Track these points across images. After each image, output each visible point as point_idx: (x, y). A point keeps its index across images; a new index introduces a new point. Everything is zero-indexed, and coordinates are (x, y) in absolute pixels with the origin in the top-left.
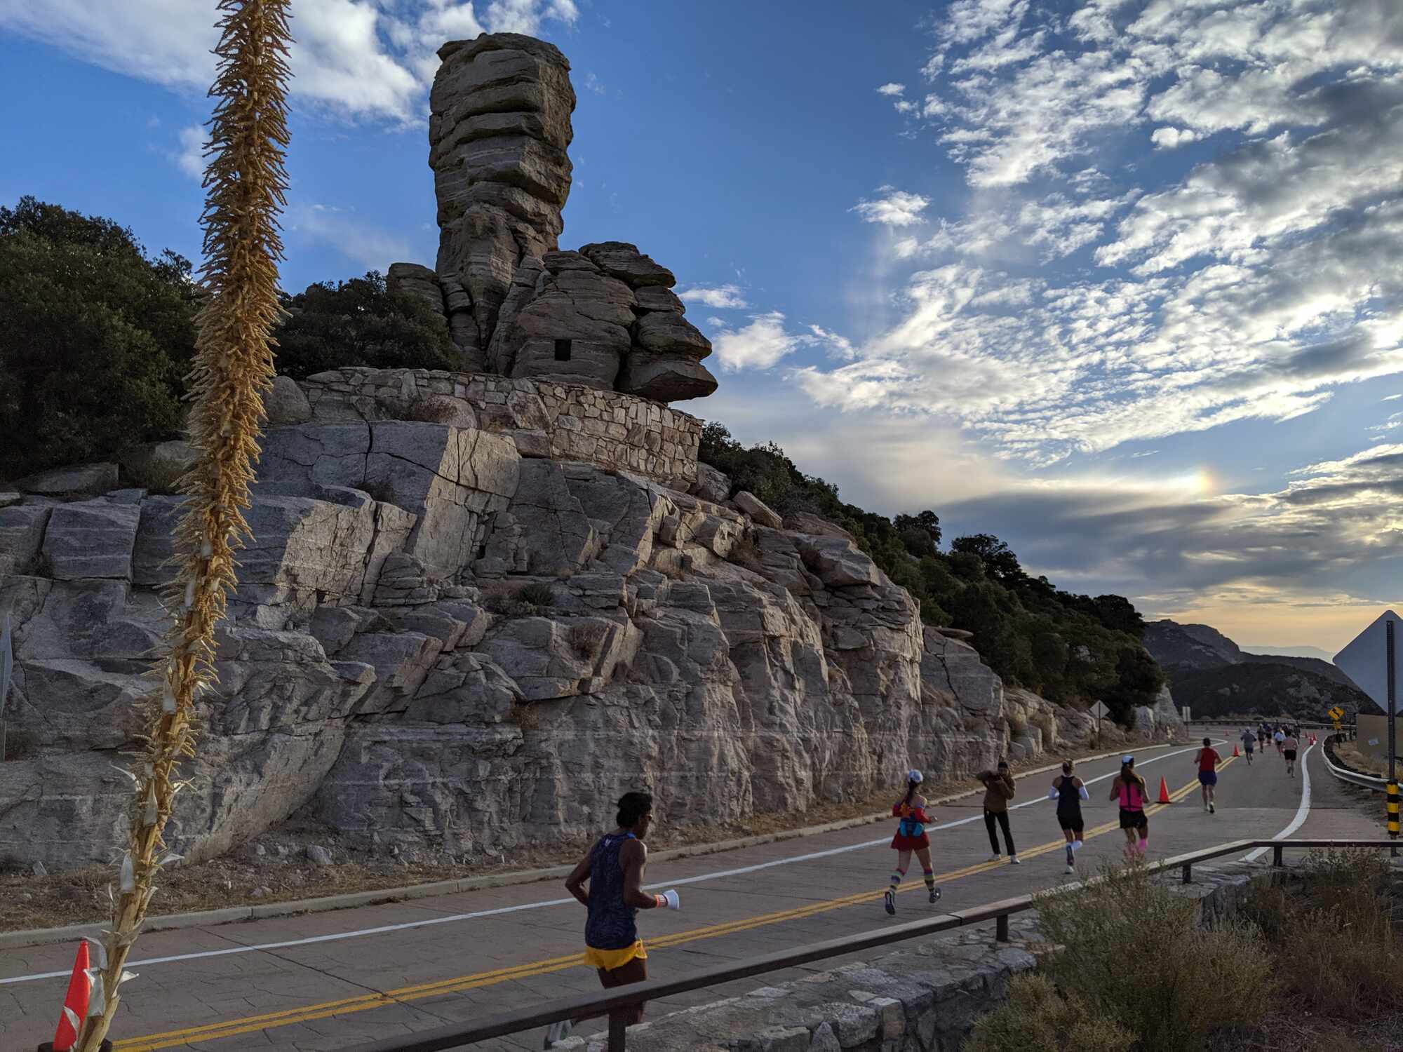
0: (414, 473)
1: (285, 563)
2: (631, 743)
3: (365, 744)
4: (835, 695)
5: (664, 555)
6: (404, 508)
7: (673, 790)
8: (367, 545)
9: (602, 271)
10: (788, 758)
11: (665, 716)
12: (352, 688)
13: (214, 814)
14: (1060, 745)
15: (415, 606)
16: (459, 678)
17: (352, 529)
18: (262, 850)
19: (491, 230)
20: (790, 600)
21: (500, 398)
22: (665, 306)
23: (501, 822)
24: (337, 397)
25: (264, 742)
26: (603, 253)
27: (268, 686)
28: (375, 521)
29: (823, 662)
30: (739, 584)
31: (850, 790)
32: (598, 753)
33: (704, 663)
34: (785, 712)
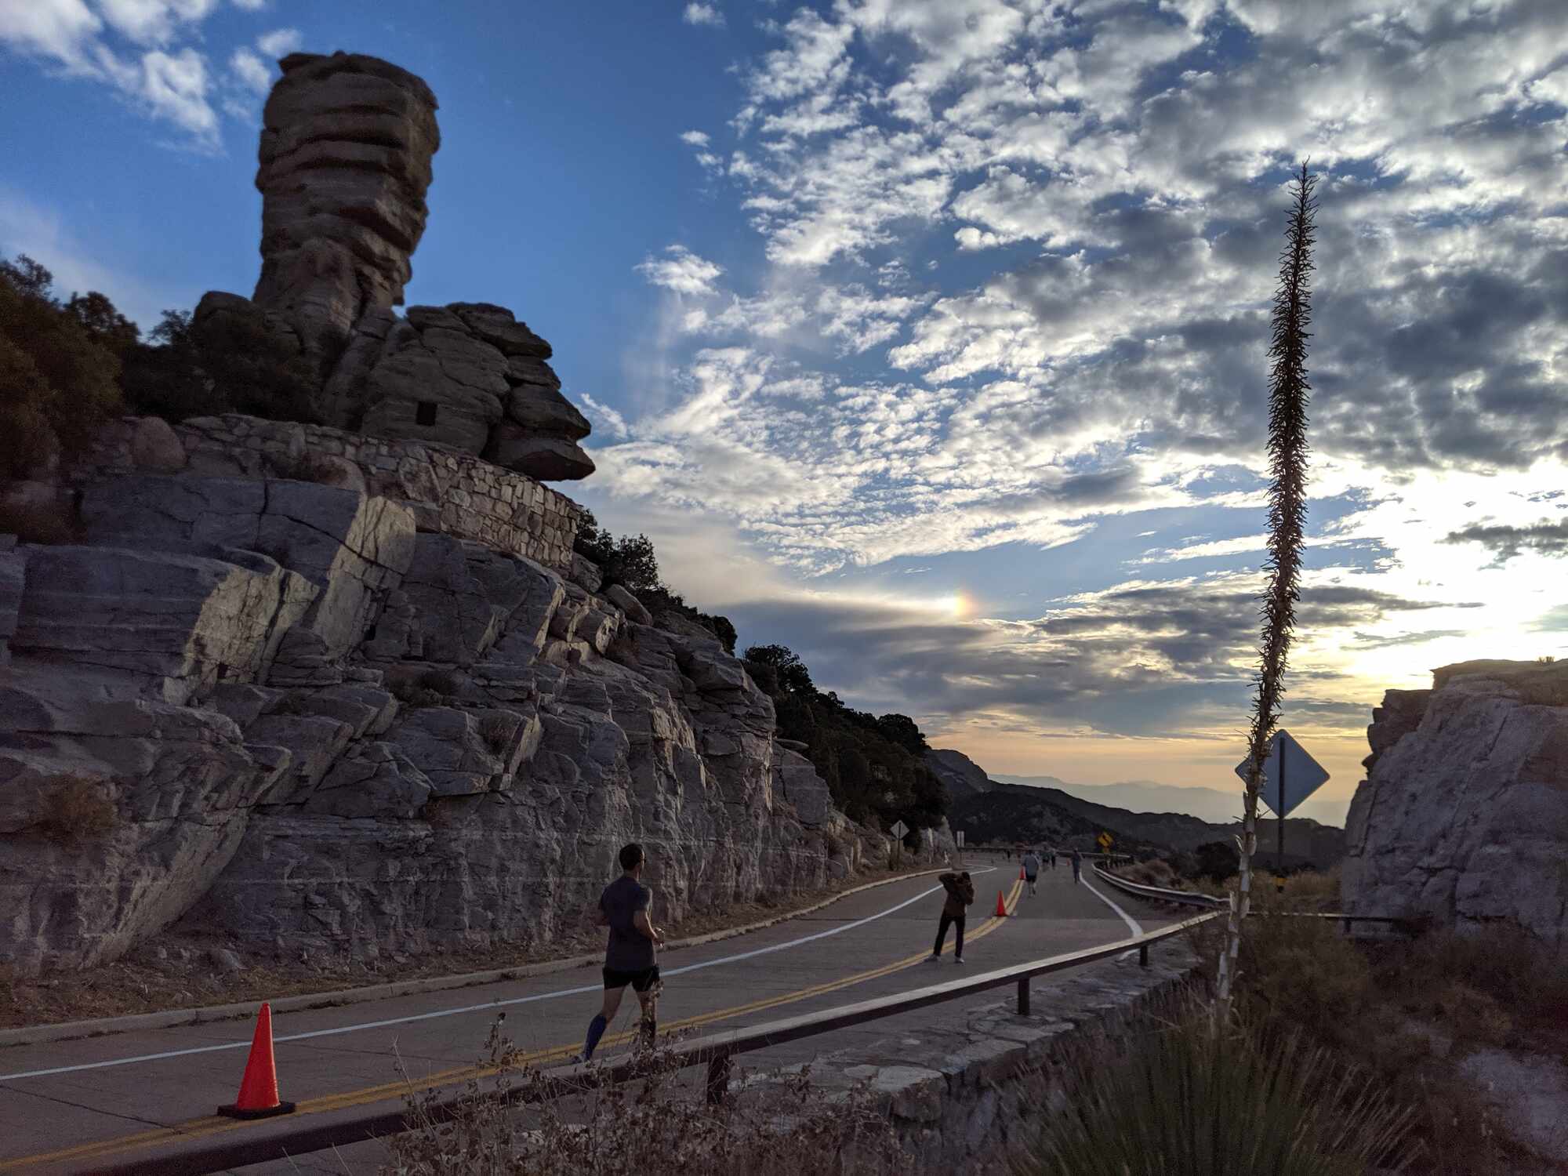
0: (313, 541)
1: (196, 631)
2: (538, 846)
3: (267, 838)
4: (710, 802)
5: (556, 647)
6: (309, 578)
7: (570, 897)
8: (269, 617)
9: (474, 334)
10: (671, 866)
11: (567, 817)
12: (267, 774)
13: (120, 910)
14: (864, 866)
15: (318, 688)
16: (371, 768)
17: (259, 597)
18: (163, 954)
19: (333, 270)
20: (671, 704)
21: (391, 464)
22: (542, 379)
23: (406, 926)
24: (217, 447)
25: (171, 831)
26: (475, 314)
27: (181, 767)
28: (282, 590)
29: (702, 767)
30: (628, 683)
31: (717, 902)
32: (504, 854)
33: (606, 762)
34: (667, 817)
